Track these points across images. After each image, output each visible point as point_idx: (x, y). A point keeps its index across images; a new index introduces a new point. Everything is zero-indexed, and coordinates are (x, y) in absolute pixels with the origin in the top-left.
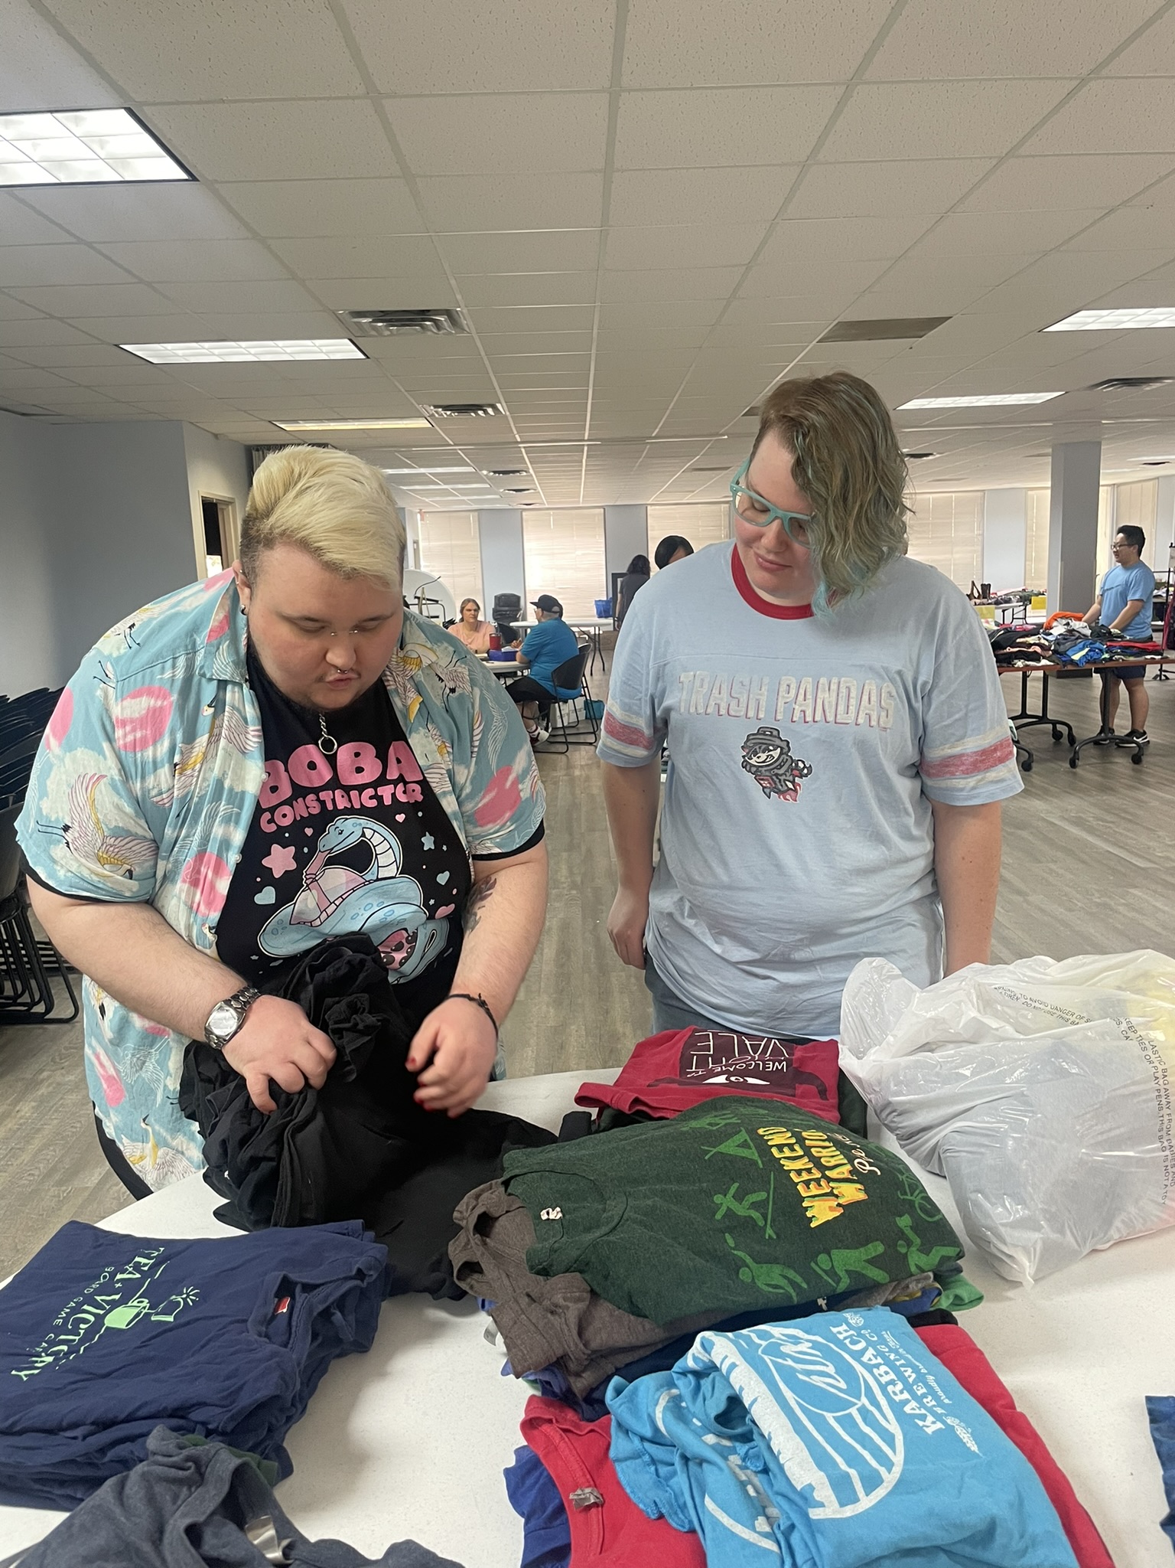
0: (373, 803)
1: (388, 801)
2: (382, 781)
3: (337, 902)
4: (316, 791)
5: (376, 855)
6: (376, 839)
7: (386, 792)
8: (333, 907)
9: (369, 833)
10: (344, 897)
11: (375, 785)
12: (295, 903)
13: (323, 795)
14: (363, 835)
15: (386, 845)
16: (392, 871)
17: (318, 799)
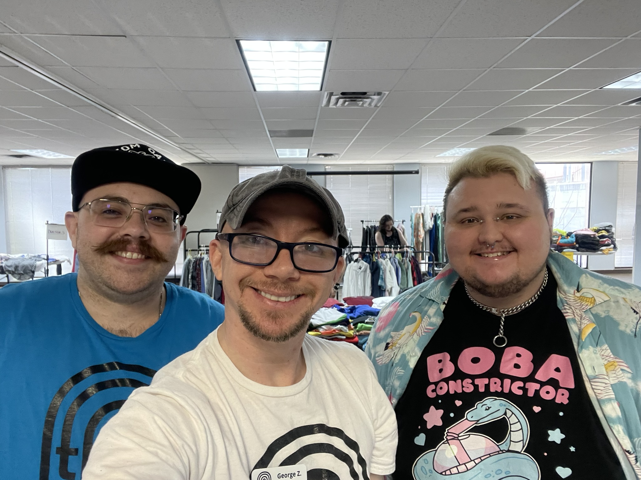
0: (520, 392)
1: (531, 394)
2: (531, 378)
3: (477, 461)
4: (473, 377)
5: (511, 431)
6: (513, 420)
7: (532, 387)
8: (472, 464)
9: (509, 413)
10: (482, 458)
11: (525, 380)
12: (436, 450)
13: (477, 381)
14: (505, 414)
15: (518, 426)
16: (518, 447)
17: (473, 383)
